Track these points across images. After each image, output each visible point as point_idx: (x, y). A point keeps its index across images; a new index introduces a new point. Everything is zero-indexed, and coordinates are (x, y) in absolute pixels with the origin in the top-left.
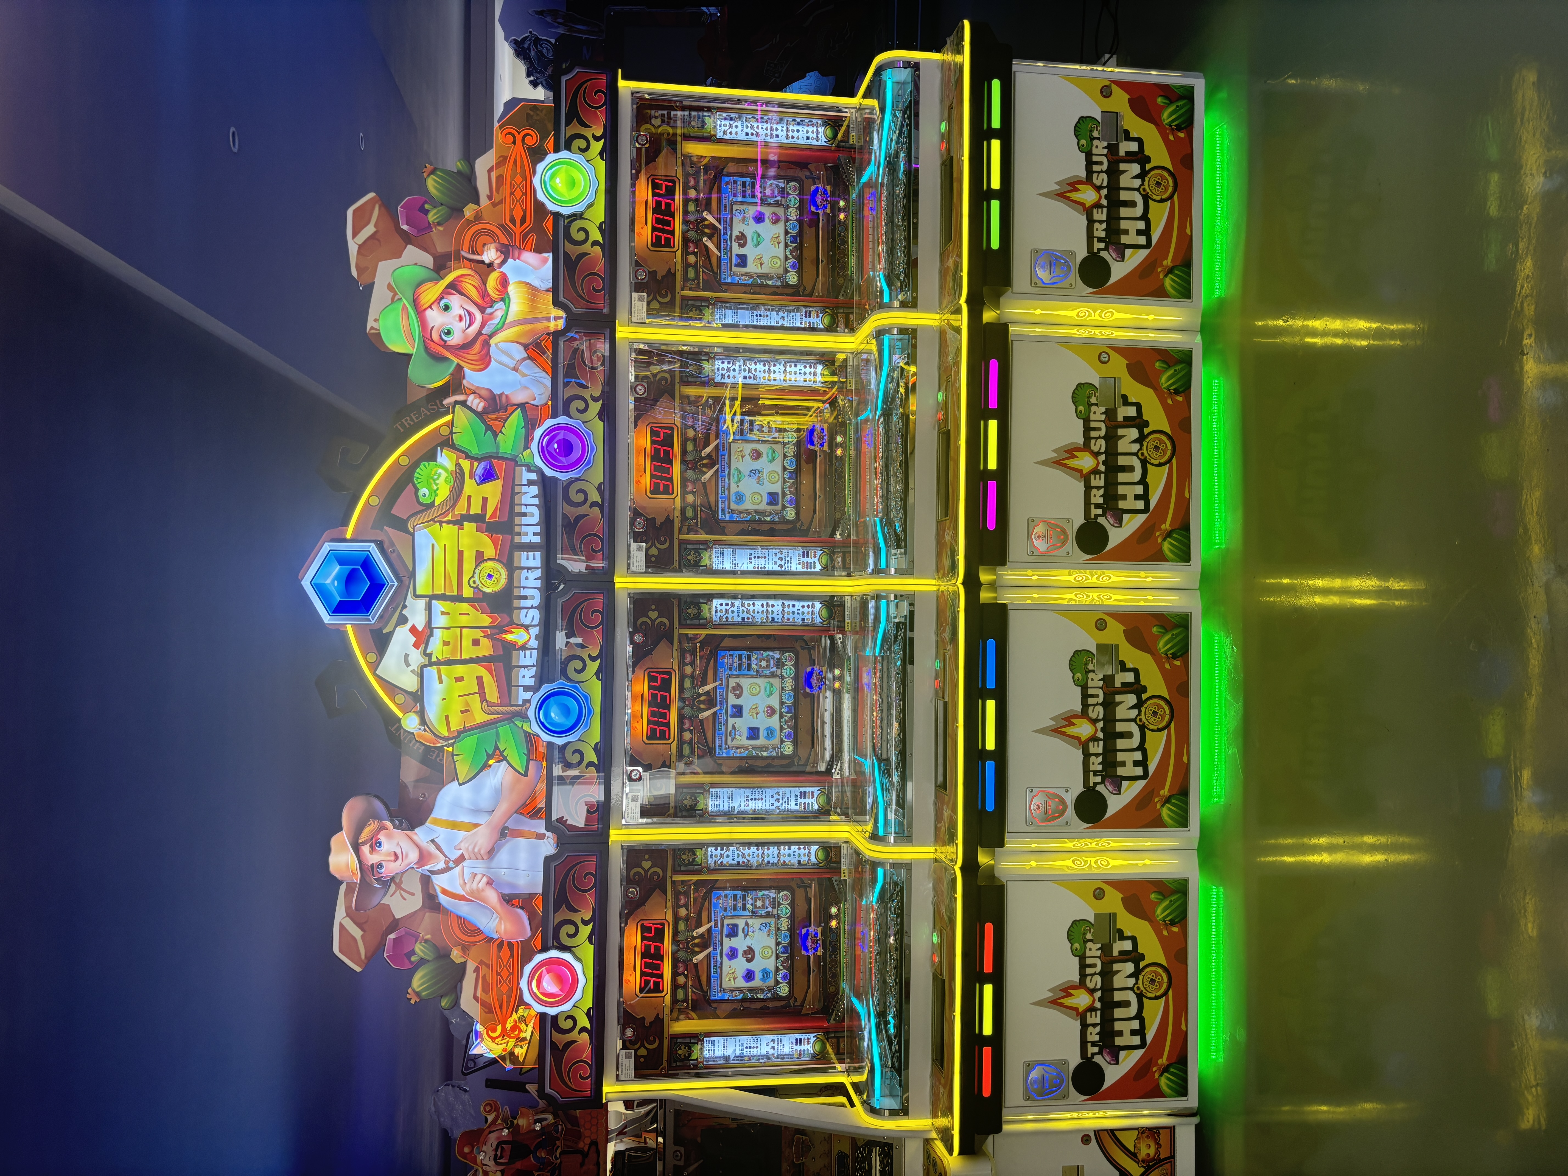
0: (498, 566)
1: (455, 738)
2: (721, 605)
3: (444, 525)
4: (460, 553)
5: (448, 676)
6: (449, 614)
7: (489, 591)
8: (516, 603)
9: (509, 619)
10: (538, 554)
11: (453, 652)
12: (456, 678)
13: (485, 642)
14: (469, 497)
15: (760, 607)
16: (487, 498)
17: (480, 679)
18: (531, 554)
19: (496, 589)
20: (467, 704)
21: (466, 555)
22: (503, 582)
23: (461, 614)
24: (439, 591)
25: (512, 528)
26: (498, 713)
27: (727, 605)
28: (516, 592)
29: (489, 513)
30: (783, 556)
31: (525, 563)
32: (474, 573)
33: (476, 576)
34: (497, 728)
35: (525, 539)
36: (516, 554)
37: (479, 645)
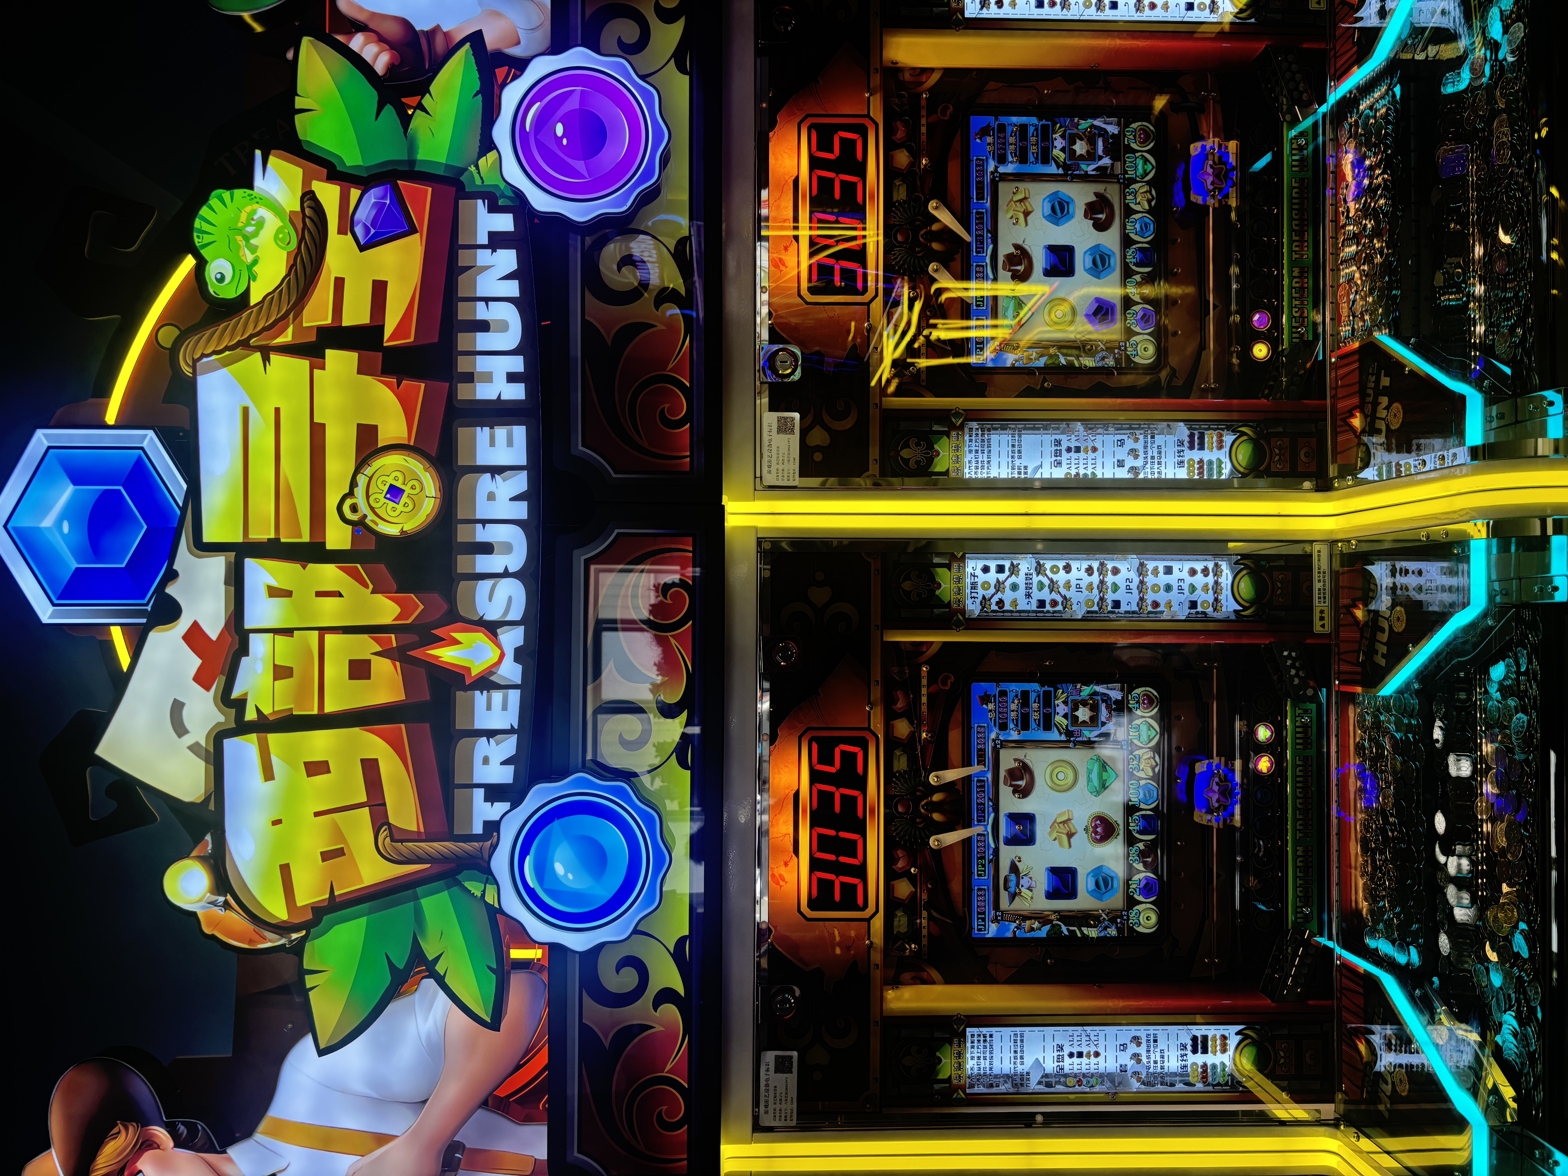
0: (415, 465)
1: (307, 926)
2: (986, 570)
3: (274, 357)
4: (317, 432)
5: (288, 760)
6: (288, 594)
7: (392, 530)
8: (463, 564)
9: (445, 607)
10: (520, 432)
11: (301, 693)
12: (306, 764)
13: (383, 668)
14: (340, 283)
15: (1083, 574)
16: (385, 283)
17: (370, 768)
18: (501, 432)
19: (411, 525)
20: (338, 833)
21: (332, 436)
22: (429, 507)
23: (319, 594)
24: (262, 533)
25: (451, 363)
26: (419, 860)
27: (1000, 569)
28: (463, 534)
29: (390, 325)
30: (1139, 446)
31: (486, 456)
32: (353, 484)
33: (360, 491)
34: (416, 898)
35: (485, 392)
36: (463, 433)
37: (368, 677)
